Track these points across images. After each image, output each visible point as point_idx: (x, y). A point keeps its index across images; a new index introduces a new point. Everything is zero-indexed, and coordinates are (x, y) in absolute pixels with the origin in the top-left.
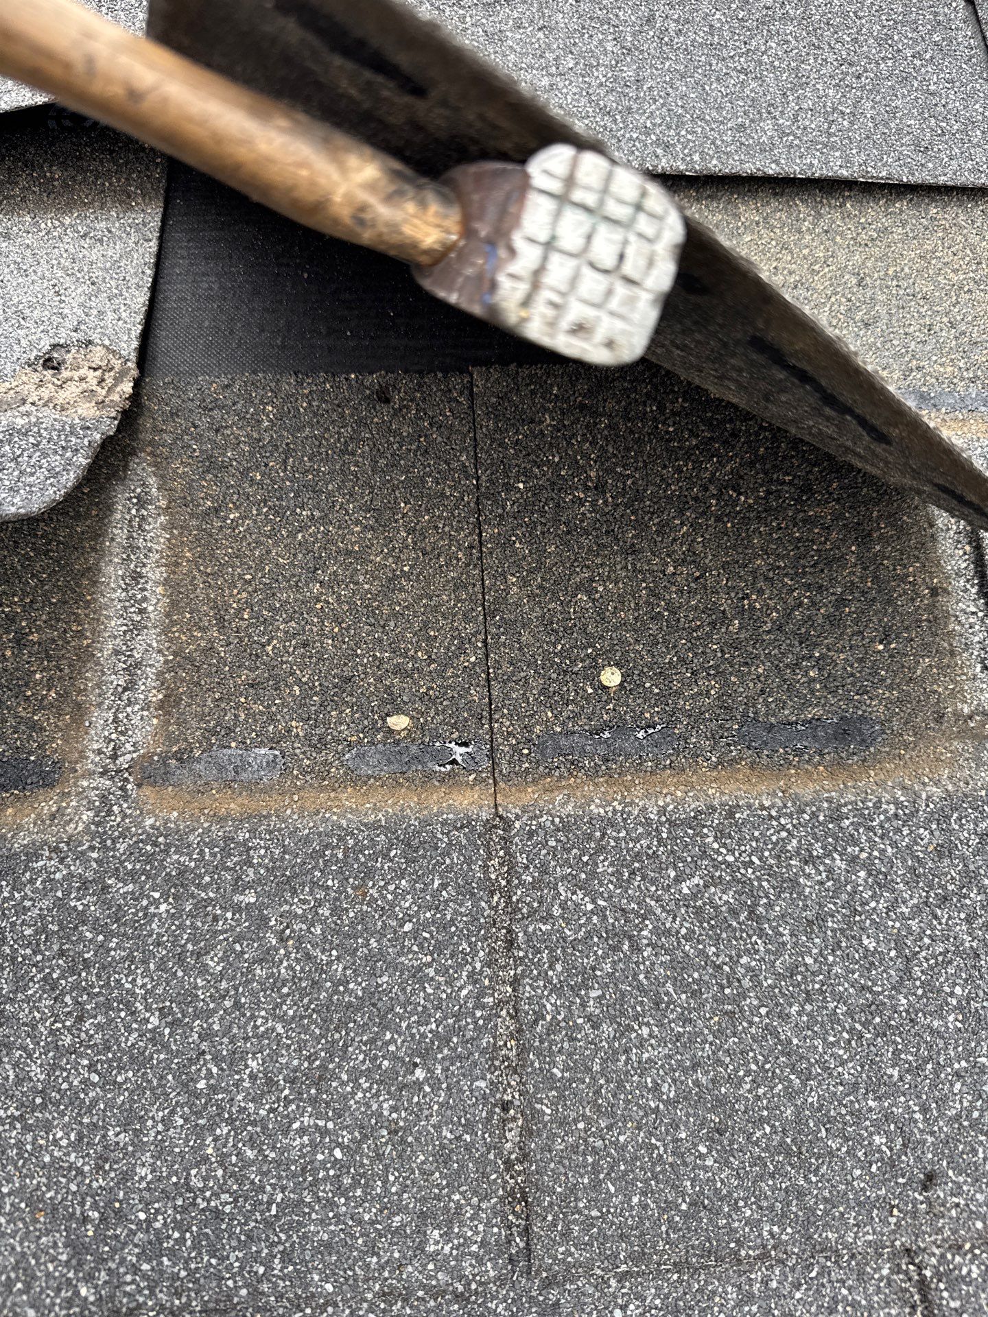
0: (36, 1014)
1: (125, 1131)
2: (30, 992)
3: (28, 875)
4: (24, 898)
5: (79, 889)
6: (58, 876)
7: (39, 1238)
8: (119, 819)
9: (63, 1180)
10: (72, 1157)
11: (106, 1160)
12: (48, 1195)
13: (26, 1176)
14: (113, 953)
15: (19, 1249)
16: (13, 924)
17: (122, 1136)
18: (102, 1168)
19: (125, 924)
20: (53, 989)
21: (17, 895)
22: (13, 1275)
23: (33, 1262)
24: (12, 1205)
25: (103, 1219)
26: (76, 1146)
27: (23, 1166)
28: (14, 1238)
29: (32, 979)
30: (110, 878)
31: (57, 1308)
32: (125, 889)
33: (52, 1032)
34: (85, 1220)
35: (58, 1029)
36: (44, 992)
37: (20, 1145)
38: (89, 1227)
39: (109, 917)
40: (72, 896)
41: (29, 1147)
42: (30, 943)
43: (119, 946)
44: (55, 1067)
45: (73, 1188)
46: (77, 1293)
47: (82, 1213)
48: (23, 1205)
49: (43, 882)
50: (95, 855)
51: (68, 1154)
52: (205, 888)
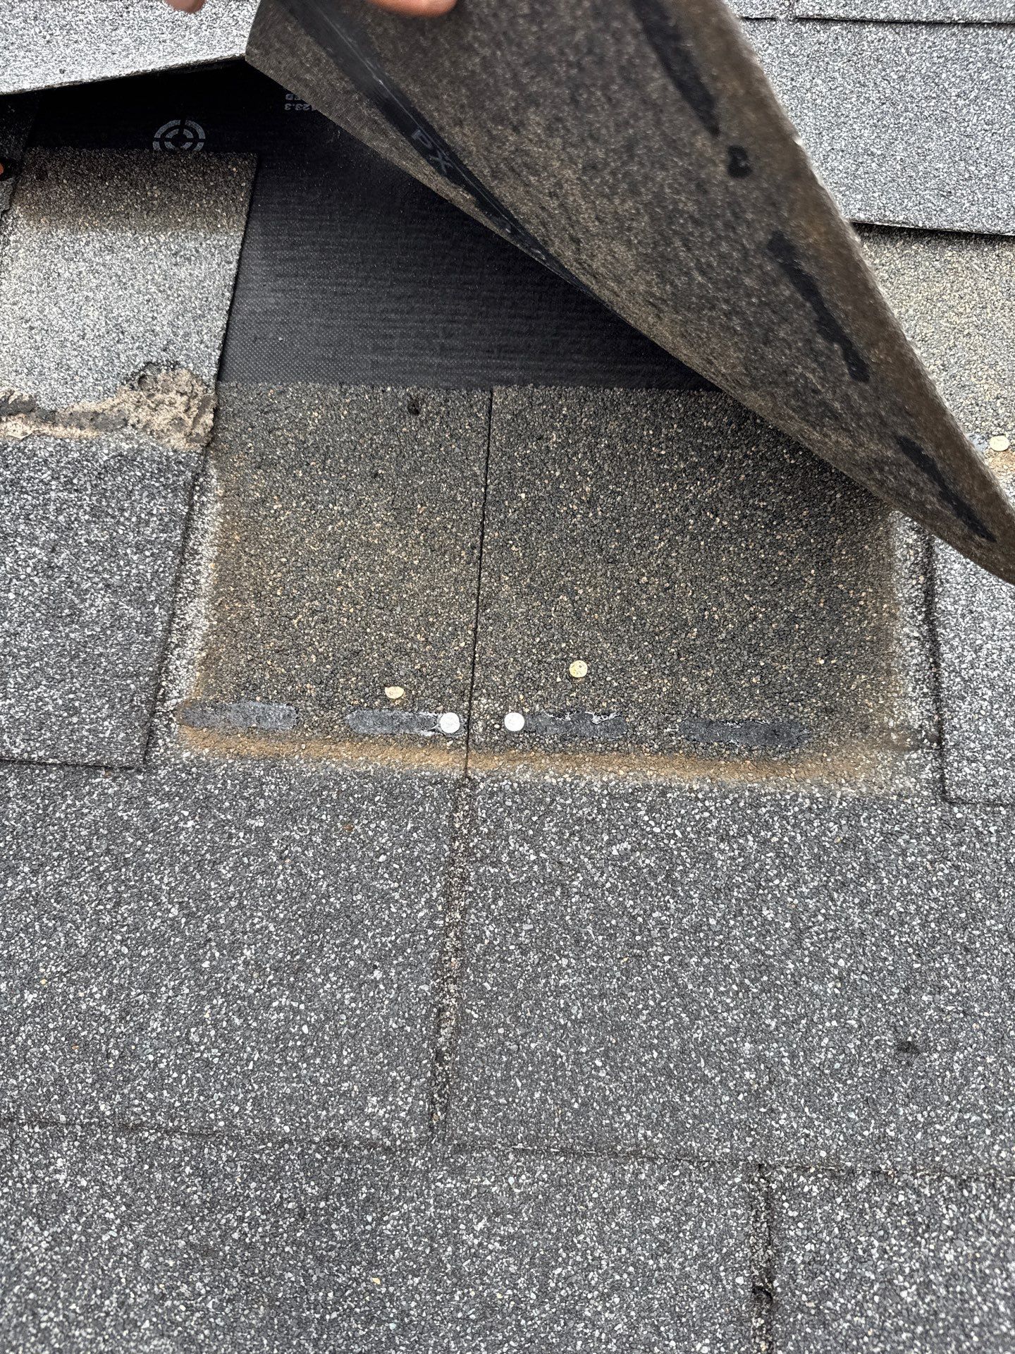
0: (85, 897)
1: (144, 993)
2: (82, 879)
3: (87, 788)
4: (82, 806)
5: (126, 803)
6: (110, 791)
7: (73, 1064)
8: (162, 751)
9: (95, 1024)
10: (103, 1008)
11: (128, 1013)
12: (82, 1034)
13: (67, 1018)
14: (147, 855)
15: (57, 1070)
16: (73, 826)
17: (141, 997)
18: (124, 1018)
19: (159, 834)
20: (99, 879)
21: (77, 803)
22: (52, 1089)
23: (67, 1081)
24: (55, 1038)
25: (121, 1057)
26: (106, 1000)
27: (66, 1010)
28: (55, 1062)
29: (83, 870)
30: (151, 796)
31: (82, 1117)
32: (162, 806)
33: (96, 912)
34: (108, 1056)
35: (100, 911)
36: (92, 880)
37: (65, 994)
38: (111, 1061)
39: (147, 827)
40: (120, 808)
41: (71, 997)
42: (85, 842)
43: (152, 851)
44: (96, 939)
45: (102, 1030)
46: (97, 1108)
47: (107, 1050)
48: (63, 1039)
49: (99, 795)
50: (141, 777)
51: (100, 1005)
52: (225, 811)
